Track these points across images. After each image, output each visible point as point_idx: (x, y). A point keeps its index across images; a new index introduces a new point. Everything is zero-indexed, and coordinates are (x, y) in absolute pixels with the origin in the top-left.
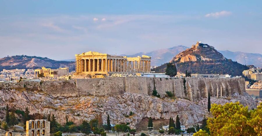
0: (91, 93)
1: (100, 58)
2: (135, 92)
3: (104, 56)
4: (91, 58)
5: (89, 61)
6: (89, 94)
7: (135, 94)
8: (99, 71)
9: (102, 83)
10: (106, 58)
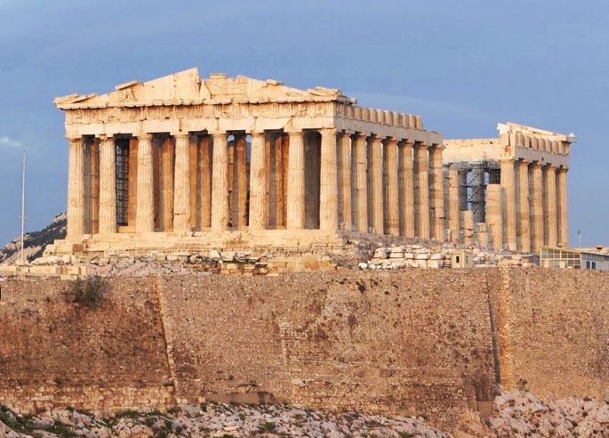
0: (274, 389)
1: (275, 125)
2: (569, 391)
3: (312, 110)
4: (197, 125)
5: (182, 144)
6: (261, 394)
7: (572, 405)
8: (271, 224)
9: (346, 313)
10: (323, 120)
